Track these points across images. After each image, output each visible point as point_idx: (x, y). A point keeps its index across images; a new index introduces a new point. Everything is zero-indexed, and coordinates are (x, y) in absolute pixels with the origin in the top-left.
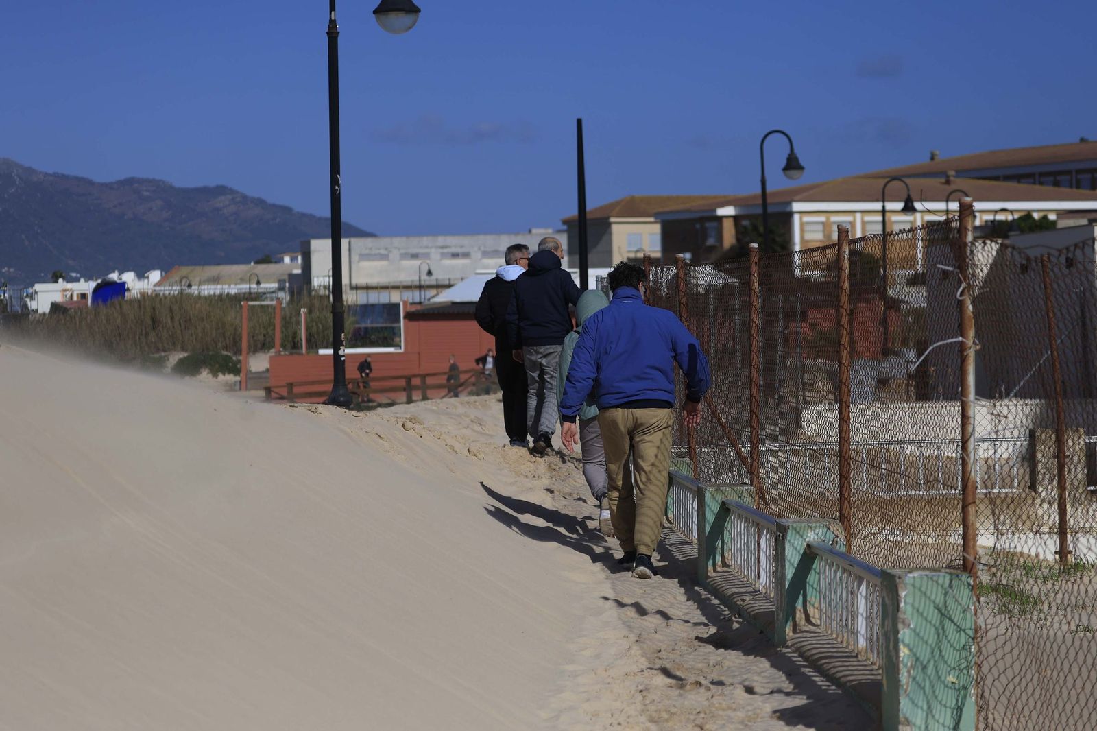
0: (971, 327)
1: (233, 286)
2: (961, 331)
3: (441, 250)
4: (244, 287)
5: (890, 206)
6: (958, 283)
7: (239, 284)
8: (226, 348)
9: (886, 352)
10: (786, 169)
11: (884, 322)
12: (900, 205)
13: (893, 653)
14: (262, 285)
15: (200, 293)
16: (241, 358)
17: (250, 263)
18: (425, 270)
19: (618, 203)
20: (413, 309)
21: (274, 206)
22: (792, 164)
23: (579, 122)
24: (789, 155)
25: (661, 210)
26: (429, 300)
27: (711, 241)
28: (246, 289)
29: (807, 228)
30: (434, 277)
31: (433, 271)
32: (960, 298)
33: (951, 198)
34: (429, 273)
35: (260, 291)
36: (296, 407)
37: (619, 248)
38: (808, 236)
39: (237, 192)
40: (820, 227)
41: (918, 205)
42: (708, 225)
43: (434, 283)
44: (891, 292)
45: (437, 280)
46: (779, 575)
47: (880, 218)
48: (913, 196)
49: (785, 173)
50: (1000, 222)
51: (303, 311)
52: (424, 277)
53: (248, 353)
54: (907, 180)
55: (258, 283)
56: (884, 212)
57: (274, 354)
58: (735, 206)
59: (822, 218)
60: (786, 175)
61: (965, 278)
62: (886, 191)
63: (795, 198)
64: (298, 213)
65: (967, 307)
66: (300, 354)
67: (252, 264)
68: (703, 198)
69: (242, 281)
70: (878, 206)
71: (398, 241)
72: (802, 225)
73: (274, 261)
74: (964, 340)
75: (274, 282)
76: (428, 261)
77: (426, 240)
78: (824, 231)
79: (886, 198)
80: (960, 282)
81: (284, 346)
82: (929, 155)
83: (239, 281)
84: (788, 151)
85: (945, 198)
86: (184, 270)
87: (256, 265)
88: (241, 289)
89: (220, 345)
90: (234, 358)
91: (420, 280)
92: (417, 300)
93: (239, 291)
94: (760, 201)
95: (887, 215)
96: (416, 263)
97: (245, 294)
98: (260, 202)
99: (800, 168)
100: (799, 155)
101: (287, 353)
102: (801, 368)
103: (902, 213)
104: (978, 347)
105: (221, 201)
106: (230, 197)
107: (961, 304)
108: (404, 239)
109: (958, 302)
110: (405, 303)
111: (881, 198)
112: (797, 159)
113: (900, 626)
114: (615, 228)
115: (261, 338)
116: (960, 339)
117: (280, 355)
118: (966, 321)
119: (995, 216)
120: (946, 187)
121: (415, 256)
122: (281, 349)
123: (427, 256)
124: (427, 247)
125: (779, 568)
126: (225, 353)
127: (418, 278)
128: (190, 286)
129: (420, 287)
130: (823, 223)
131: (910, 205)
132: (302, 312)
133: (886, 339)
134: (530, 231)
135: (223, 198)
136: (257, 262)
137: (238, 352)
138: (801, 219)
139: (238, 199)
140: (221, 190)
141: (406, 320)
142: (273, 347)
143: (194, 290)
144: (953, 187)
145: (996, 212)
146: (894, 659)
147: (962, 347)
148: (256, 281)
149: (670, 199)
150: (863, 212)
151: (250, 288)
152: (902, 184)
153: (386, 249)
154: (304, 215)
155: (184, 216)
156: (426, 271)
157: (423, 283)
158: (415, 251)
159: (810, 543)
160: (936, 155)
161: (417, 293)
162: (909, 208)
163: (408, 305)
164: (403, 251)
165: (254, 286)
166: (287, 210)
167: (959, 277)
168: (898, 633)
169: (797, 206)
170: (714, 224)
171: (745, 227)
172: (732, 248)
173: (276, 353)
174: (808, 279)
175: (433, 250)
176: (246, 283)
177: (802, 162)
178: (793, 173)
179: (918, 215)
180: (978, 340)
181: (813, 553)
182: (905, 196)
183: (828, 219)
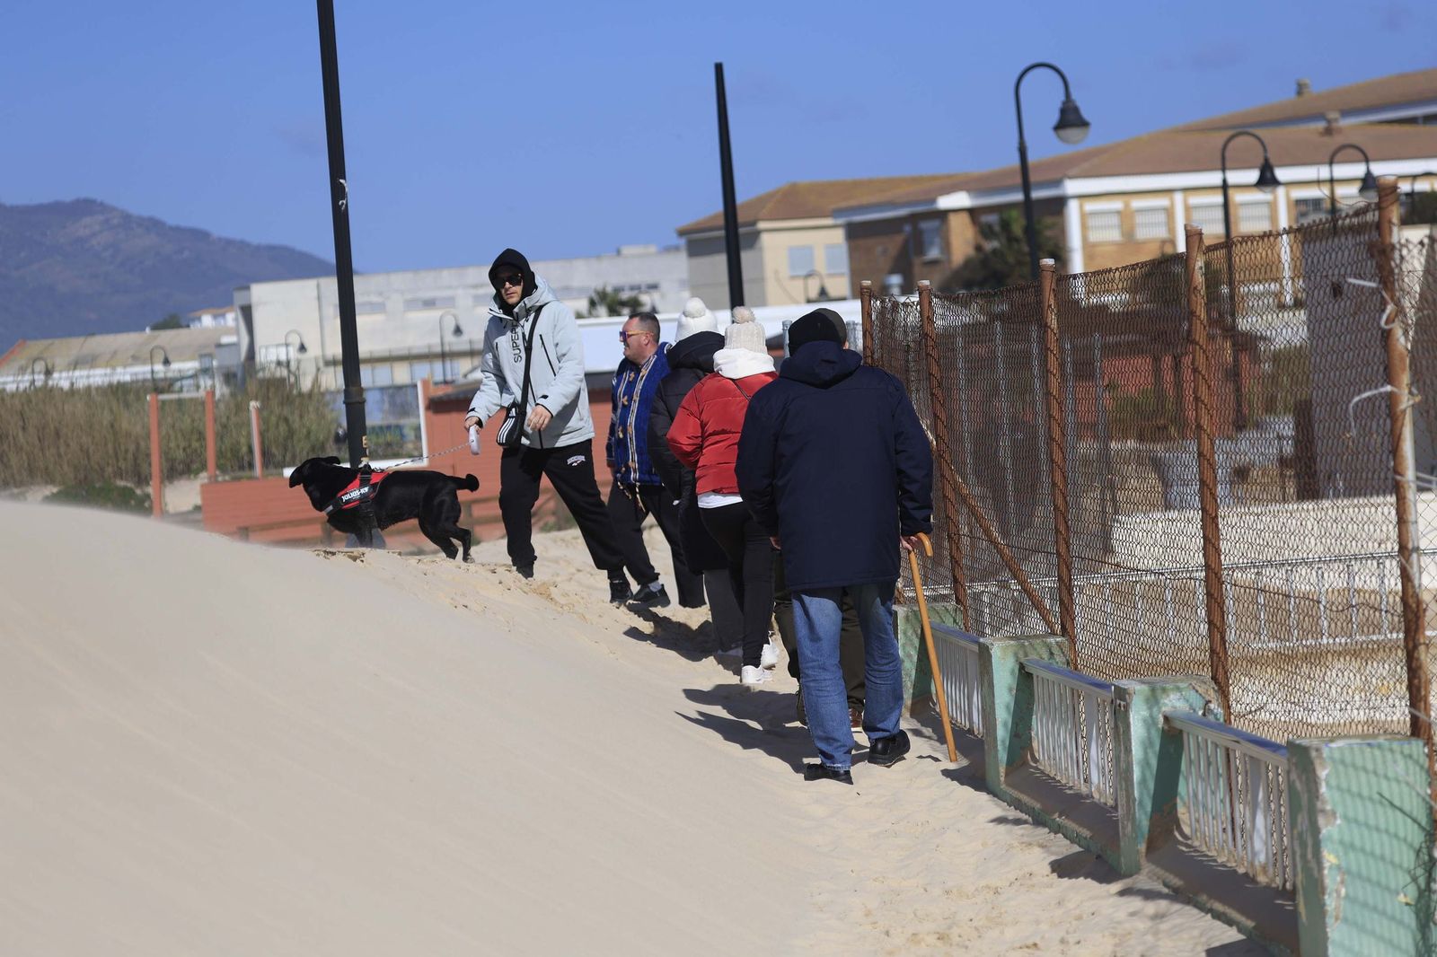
0: (1404, 370)
1: (119, 370)
2: (1389, 378)
3: (473, 292)
4: (142, 371)
5: (1234, 177)
6: (1381, 304)
7: (131, 365)
8: (120, 474)
9: (1240, 424)
10: (1061, 126)
11: (1234, 374)
12: (1253, 176)
13: (1313, 865)
14: (175, 366)
15: (72, 384)
16: (150, 490)
17: (144, 330)
18: (450, 325)
19: (770, 196)
20: (440, 392)
21: (177, 229)
22: (1070, 118)
23: (719, 69)
24: (1064, 103)
25: (844, 204)
26: (465, 376)
27: (934, 253)
28: (144, 373)
29: (1091, 222)
30: (465, 337)
31: (463, 328)
32: (1387, 327)
33: (1336, 159)
34: (458, 331)
35: (170, 375)
36: (334, 554)
37: (776, 272)
38: (1094, 237)
39: (113, 209)
40: (1115, 220)
41: (1282, 174)
42: (925, 225)
43: (466, 347)
44: (1244, 324)
45: (471, 342)
46: (1123, 765)
47: (1219, 199)
48: (1272, 161)
49: (1057, 134)
50: (1423, 195)
51: (254, 405)
52: (450, 338)
53: (162, 482)
54: (1261, 132)
55: (166, 362)
56: (1225, 187)
57: (206, 481)
58: (968, 191)
59: (1117, 204)
60: (1059, 136)
61: (1392, 299)
62: (1227, 154)
63: (1071, 173)
64: (220, 239)
65: (1398, 340)
66: (251, 478)
67: (148, 330)
68: (914, 180)
69: (136, 359)
70: (1215, 178)
71: (399, 280)
72: (1084, 217)
73: (184, 323)
74: (1395, 390)
75: (191, 359)
76: (453, 311)
77: (447, 276)
78: (1121, 226)
79: (1228, 164)
80: (1384, 304)
81: (221, 468)
82: (1294, 87)
83: (130, 361)
84: (1062, 97)
85: (1327, 160)
86: (35, 347)
87: (157, 333)
88: (136, 374)
89: (109, 470)
90: (138, 492)
91: (442, 344)
92: (439, 377)
93: (134, 378)
94: (1018, 180)
95: (1231, 192)
96: (433, 315)
97: (145, 381)
98: (154, 225)
99: (1084, 124)
100: (1079, 103)
101: (227, 478)
102: (1105, 457)
103: (1255, 189)
104: (1418, 399)
105: (85, 226)
106: (101, 218)
107: (1386, 336)
108: (409, 276)
109: (1382, 334)
110: (425, 383)
111: (1219, 164)
112: (1076, 110)
113: (1321, 821)
114: (766, 239)
115: (180, 454)
116: (1389, 388)
117: (216, 481)
118: (1397, 362)
119: (1413, 184)
120: (1327, 139)
121: (429, 304)
122: (218, 472)
123: (450, 302)
124: (450, 287)
125: (1122, 755)
126: (121, 483)
127: (439, 341)
128: (48, 373)
129: (444, 356)
130: (1118, 212)
131: (1268, 175)
132: (251, 408)
133: (1239, 404)
134: (618, 252)
135: (87, 220)
136: (156, 327)
137: (143, 480)
138: (1081, 207)
139: (115, 221)
140: (85, 207)
141: (430, 413)
142: (203, 467)
143: (62, 380)
144: (1338, 140)
145: (1414, 177)
146: (1316, 872)
147: (1391, 399)
148: (162, 359)
149: (857, 185)
150: (1186, 190)
151: (152, 372)
152: (1251, 140)
153: (380, 294)
154: (229, 243)
155: (23, 254)
156: (452, 328)
157: (447, 349)
158: (428, 295)
159: (1168, 715)
160: (1305, 85)
161: (438, 366)
162: (1267, 180)
163: (432, 386)
164: (409, 296)
165: (159, 367)
166: (200, 235)
167: (1382, 297)
168: (1319, 833)
169: (1072, 187)
170: (933, 224)
171: (990, 227)
172: (968, 263)
173: (210, 478)
174: (1103, 308)
175: (460, 292)
176: (144, 363)
177: (1086, 114)
178: (1072, 133)
179: (1281, 191)
180: (1418, 389)
181: (1174, 728)
182: (1261, 161)
183: (1127, 205)
